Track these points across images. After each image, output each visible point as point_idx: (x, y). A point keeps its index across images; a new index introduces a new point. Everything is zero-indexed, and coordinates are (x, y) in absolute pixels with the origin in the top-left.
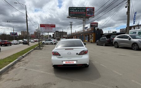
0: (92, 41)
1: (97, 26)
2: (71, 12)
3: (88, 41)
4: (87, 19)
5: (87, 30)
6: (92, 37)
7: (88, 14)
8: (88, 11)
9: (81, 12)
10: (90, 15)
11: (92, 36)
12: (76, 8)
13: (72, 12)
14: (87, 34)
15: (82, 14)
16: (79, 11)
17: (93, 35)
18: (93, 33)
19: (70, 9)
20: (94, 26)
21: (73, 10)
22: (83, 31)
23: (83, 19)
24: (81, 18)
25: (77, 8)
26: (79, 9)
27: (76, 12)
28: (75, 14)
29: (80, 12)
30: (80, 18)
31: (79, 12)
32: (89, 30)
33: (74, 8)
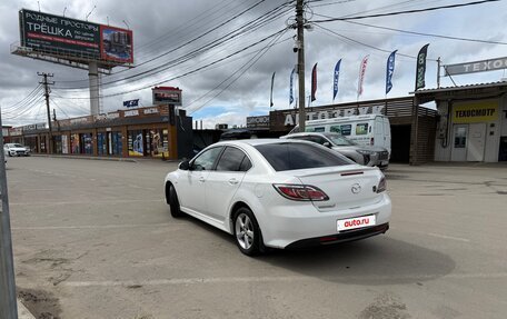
0: (167, 155)
1: (178, 101)
2: (33, 32)
3: (145, 154)
4: (103, 70)
5: (137, 113)
6: (162, 140)
7: (109, 51)
8: (108, 39)
9: (79, 40)
10: (116, 56)
11: (162, 136)
12: (53, 21)
13: (39, 32)
14: (139, 128)
15: (84, 48)
16: (68, 33)
17: (165, 132)
18: (169, 125)
19: (29, 19)
20: (169, 99)
21: (40, 23)
22: (117, 115)
23: (86, 66)
24: (81, 65)
25: (59, 18)
26: (69, 27)
27: (57, 36)
28: (53, 43)
29: (73, 39)
30: (73, 63)
31: (68, 37)
32: (146, 112)
33: (48, 19)
